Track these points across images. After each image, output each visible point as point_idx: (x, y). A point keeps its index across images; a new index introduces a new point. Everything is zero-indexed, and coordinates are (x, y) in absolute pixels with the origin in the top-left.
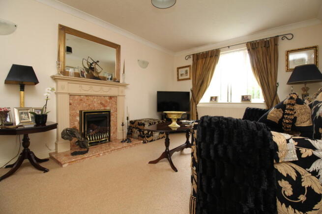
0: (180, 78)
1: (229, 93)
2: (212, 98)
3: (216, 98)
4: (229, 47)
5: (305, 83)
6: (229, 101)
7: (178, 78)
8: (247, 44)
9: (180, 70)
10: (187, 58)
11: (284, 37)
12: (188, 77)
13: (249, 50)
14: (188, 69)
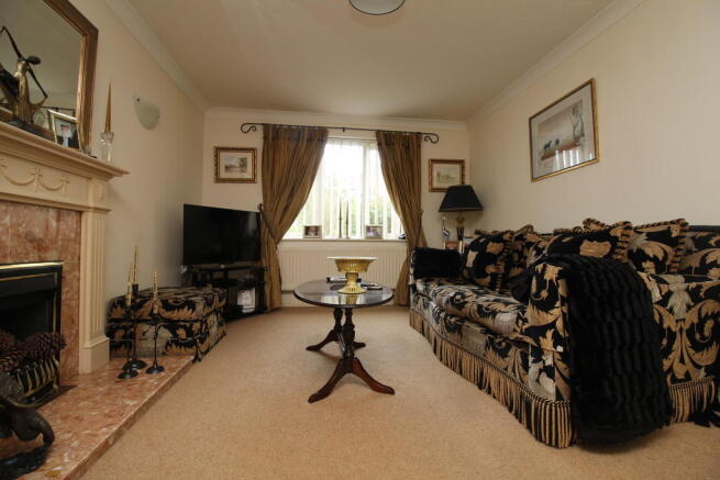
0: (223, 174)
1: (344, 221)
2: (307, 229)
3: (317, 229)
4: (344, 129)
5: (461, 211)
6: (344, 237)
7: (217, 173)
8: (378, 133)
9: (223, 155)
10: (246, 128)
11: (428, 137)
12: (248, 175)
13: (379, 144)
14: (249, 156)
